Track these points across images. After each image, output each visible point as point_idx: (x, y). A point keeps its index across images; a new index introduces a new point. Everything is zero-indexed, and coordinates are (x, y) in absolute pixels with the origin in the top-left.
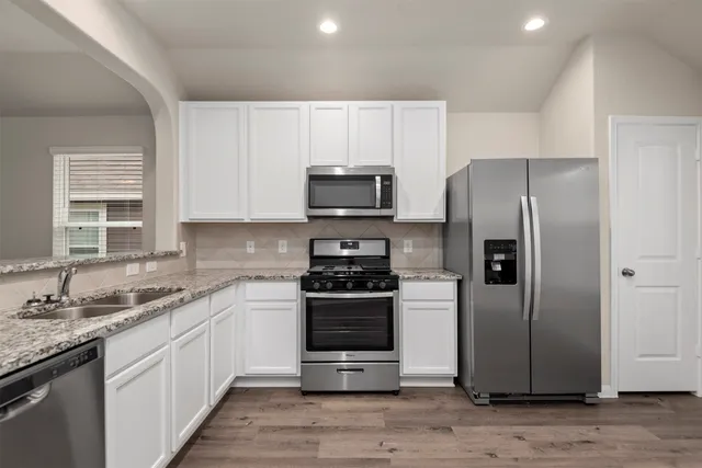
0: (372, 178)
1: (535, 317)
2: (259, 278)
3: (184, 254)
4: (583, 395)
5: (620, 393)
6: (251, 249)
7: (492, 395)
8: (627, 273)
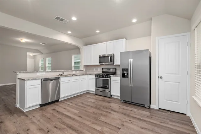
0: (109, 56)
1: (132, 86)
2: (90, 74)
3: (84, 70)
4: (144, 105)
5: (160, 109)
6: (94, 70)
7: (123, 100)
8: (161, 78)
